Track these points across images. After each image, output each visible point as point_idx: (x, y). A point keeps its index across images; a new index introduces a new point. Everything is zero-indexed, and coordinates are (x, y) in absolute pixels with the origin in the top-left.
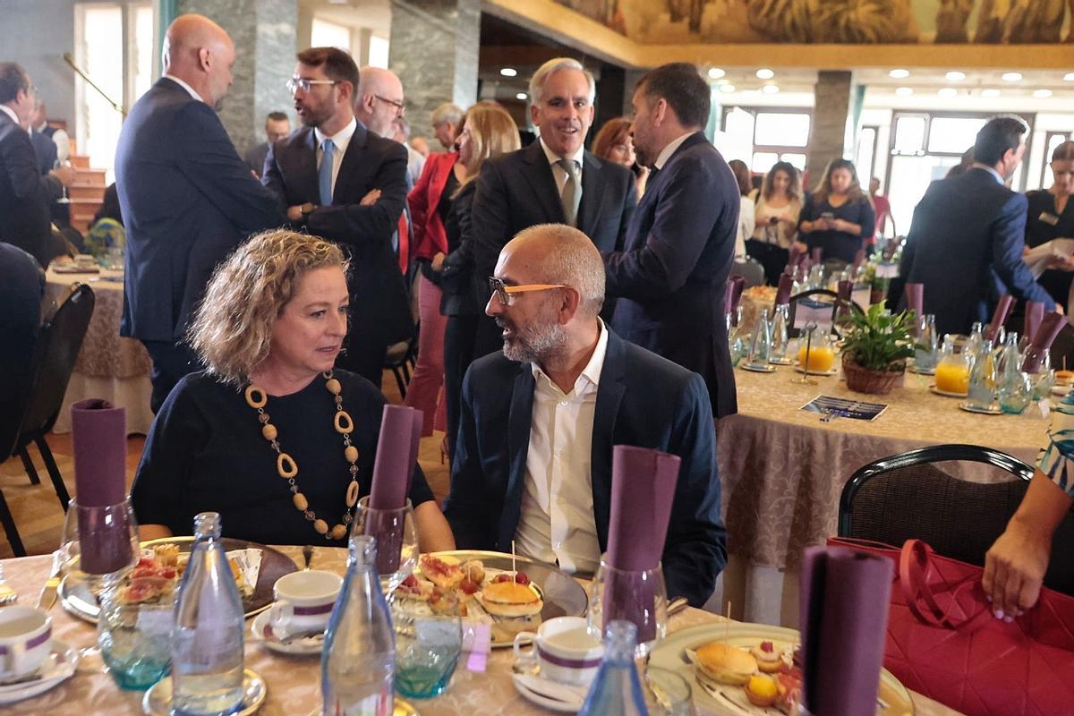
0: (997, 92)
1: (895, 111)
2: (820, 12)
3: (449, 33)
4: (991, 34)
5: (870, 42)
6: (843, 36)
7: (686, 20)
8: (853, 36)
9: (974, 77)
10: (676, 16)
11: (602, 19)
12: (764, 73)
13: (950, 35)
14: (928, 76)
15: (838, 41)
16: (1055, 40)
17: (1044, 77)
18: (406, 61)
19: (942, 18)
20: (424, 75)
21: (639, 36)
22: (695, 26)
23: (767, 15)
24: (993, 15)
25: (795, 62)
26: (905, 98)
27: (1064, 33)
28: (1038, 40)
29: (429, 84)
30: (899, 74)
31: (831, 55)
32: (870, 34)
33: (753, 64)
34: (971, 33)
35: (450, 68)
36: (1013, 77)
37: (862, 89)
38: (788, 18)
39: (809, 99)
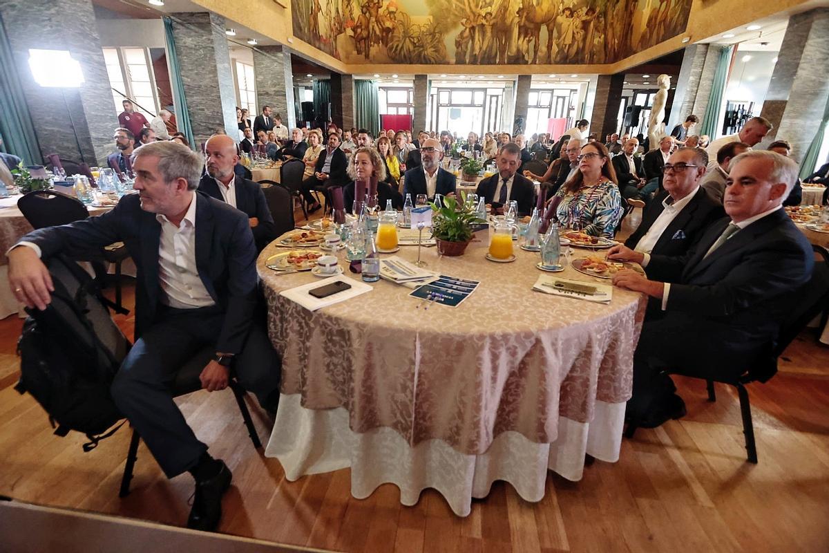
0: (475, 82)
1: (438, 88)
2: (414, 51)
3: (280, 63)
4: (474, 61)
5: (433, 64)
6: (423, 61)
7: (364, 53)
8: (425, 61)
9: (469, 77)
10: (359, 52)
11: (332, 54)
12: (395, 76)
13: (460, 61)
14: (453, 77)
15: (421, 63)
16: (495, 63)
17: (492, 77)
18: (263, 75)
19: (457, 54)
20: (272, 81)
21: (345, 60)
22: (367, 56)
23: (395, 52)
24: (474, 53)
25: (407, 72)
26: (444, 84)
27: (497, 61)
28: (489, 63)
29: (275, 85)
30: (444, 76)
31: (419, 68)
32: (433, 60)
33: (391, 72)
34: (467, 61)
35: (283, 77)
36: (481, 77)
37: (430, 81)
38: (402, 53)
39: (411, 85)
